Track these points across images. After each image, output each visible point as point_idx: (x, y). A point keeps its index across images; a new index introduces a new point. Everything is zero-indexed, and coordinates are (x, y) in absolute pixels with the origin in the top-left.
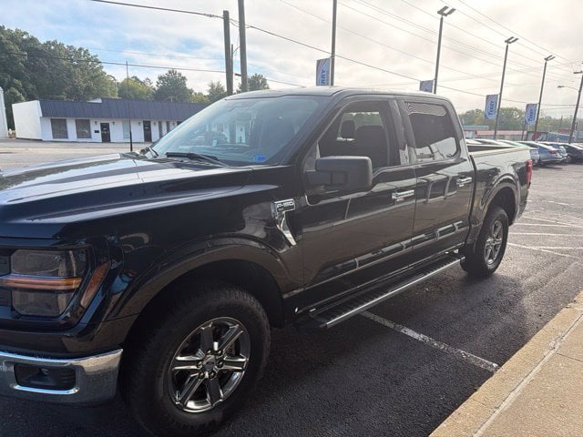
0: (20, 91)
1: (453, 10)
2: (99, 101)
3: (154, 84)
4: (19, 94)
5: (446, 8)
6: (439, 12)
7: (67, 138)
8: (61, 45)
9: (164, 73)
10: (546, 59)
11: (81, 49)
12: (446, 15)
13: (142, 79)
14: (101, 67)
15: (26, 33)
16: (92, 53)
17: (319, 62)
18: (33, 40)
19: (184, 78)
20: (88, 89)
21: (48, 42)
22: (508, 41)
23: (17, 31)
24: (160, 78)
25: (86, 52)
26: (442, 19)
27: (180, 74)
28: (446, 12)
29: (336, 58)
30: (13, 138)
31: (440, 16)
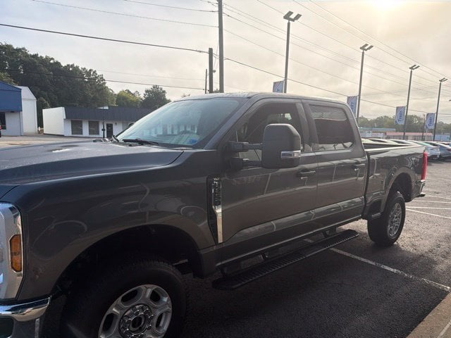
0: (46, 100)
1: (372, 47)
2: (107, 108)
3: (142, 95)
4: (46, 102)
5: (366, 45)
6: (361, 48)
7: (82, 134)
8: (77, 67)
9: (150, 87)
10: (441, 81)
11: (91, 70)
12: (366, 50)
13: (133, 92)
14: (105, 83)
15: (52, 59)
16: (99, 73)
17: (275, 83)
18: (58, 64)
19: (164, 92)
20: (94, 99)
21: (68, 65)
22: (412, 68)
23: (47, 58)
24: (147, 91)
25: (95, 72)
26: (363, 53)
27: (161, 89)
28: (366, 48)
29: (288, 81)
30: (41, 134)
31: (362, 51)
